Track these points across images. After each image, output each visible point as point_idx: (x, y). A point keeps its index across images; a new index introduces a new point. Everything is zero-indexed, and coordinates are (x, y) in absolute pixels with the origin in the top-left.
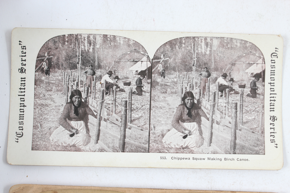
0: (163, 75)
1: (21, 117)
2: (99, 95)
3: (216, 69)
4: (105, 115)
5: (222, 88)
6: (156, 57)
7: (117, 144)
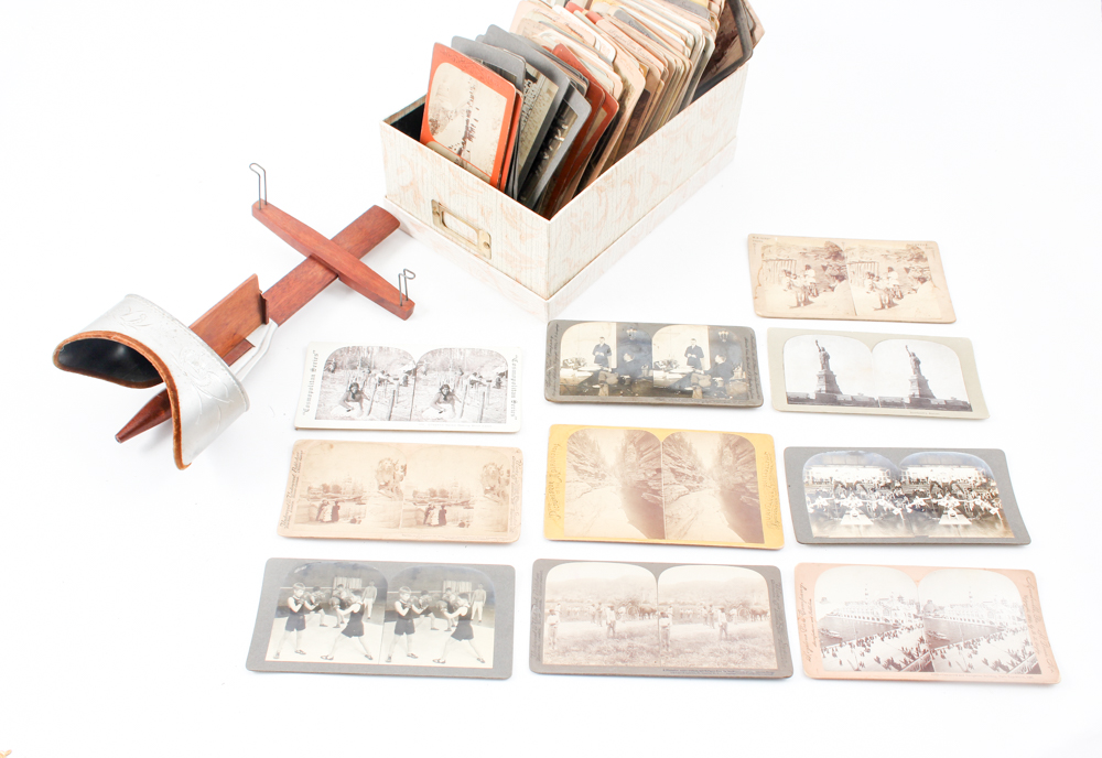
0: (425, 373)
1: (309, 399)
2: (373, 387)
3: (468, 370)
4: (376, 398)
5: (473, 383)
6: (420, 362)
7: (385, 415)
